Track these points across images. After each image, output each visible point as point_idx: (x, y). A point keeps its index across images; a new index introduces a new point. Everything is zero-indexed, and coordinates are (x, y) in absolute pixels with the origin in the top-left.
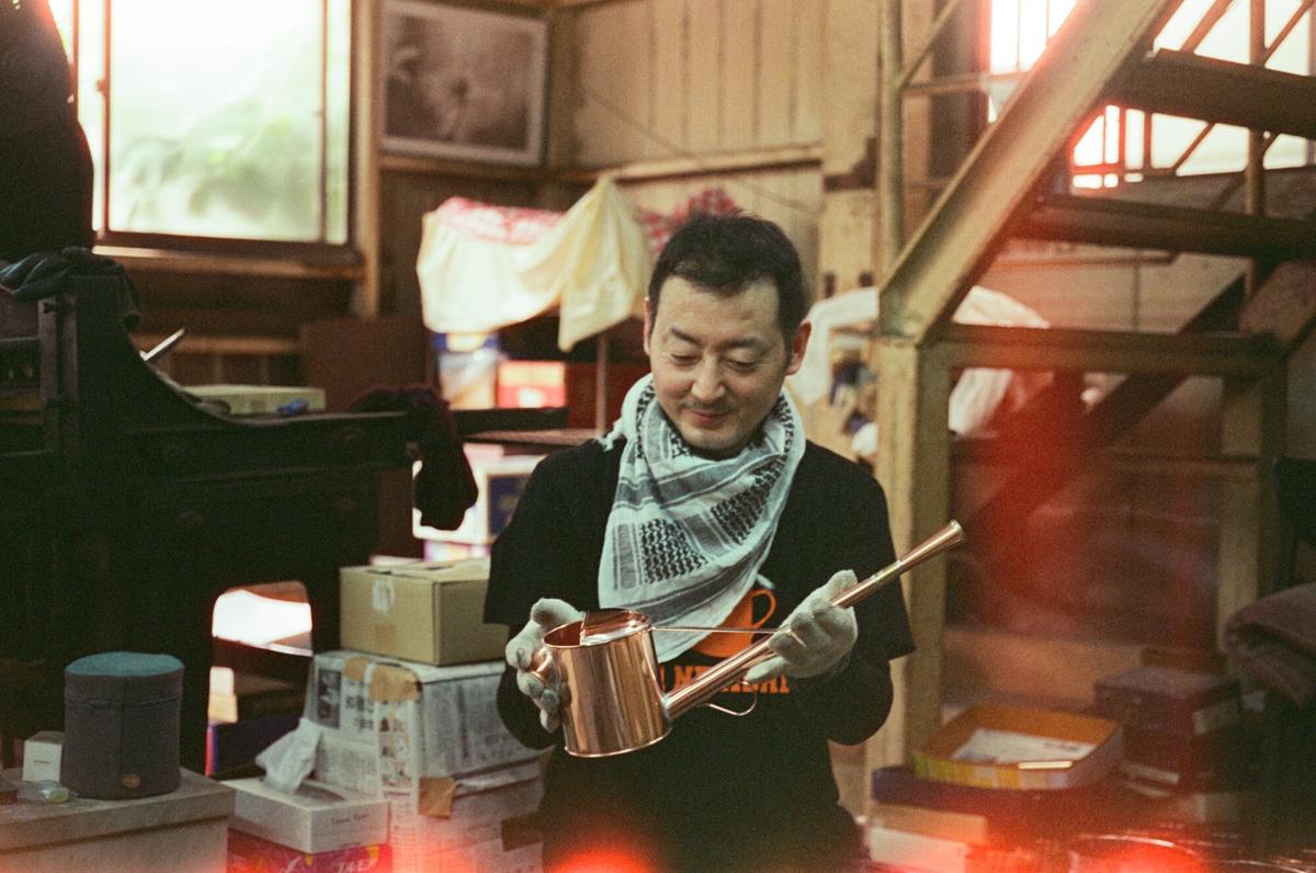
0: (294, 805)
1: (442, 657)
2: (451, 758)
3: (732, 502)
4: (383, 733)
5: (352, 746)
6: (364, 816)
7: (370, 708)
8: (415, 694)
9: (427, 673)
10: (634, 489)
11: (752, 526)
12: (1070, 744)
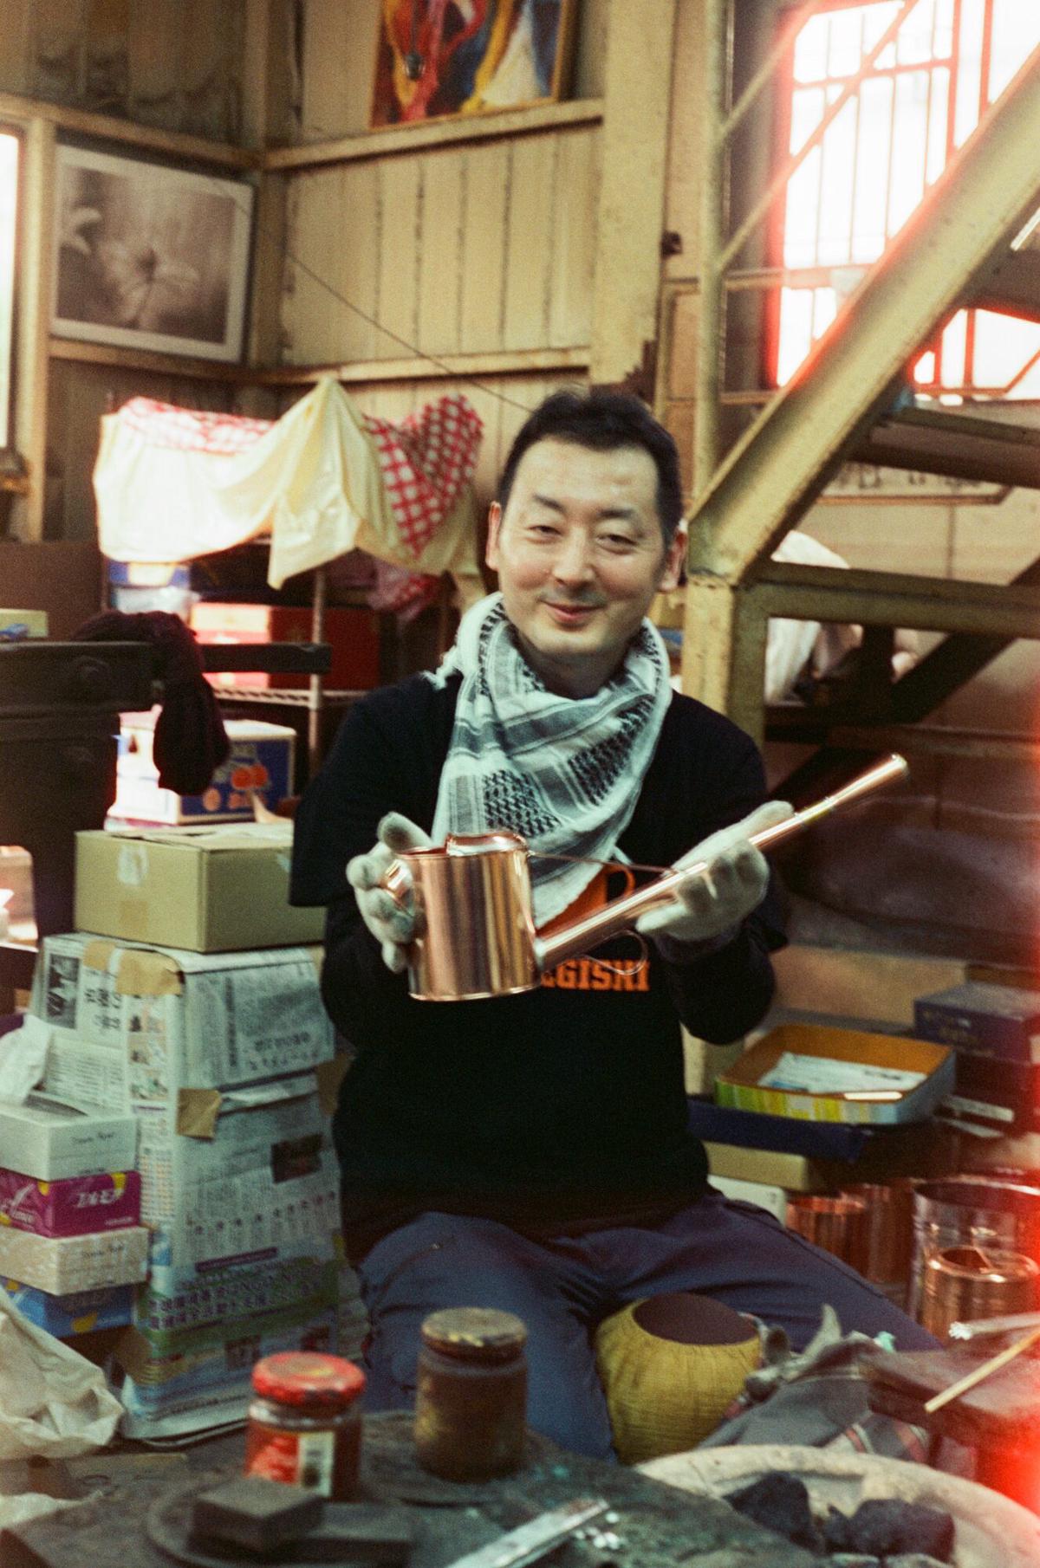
0: (26, 1119)
1: (209, 943)
2: (217, 1066)
3: (593, 751)
4: (135, 1033)
5: (95, 1050)
6: (109, 1136)
7: (117, 1003)
8: (176, 987)
9: (192, 962)
10: (474, 733)
11: (611, 783)
12: (893, 1072)
